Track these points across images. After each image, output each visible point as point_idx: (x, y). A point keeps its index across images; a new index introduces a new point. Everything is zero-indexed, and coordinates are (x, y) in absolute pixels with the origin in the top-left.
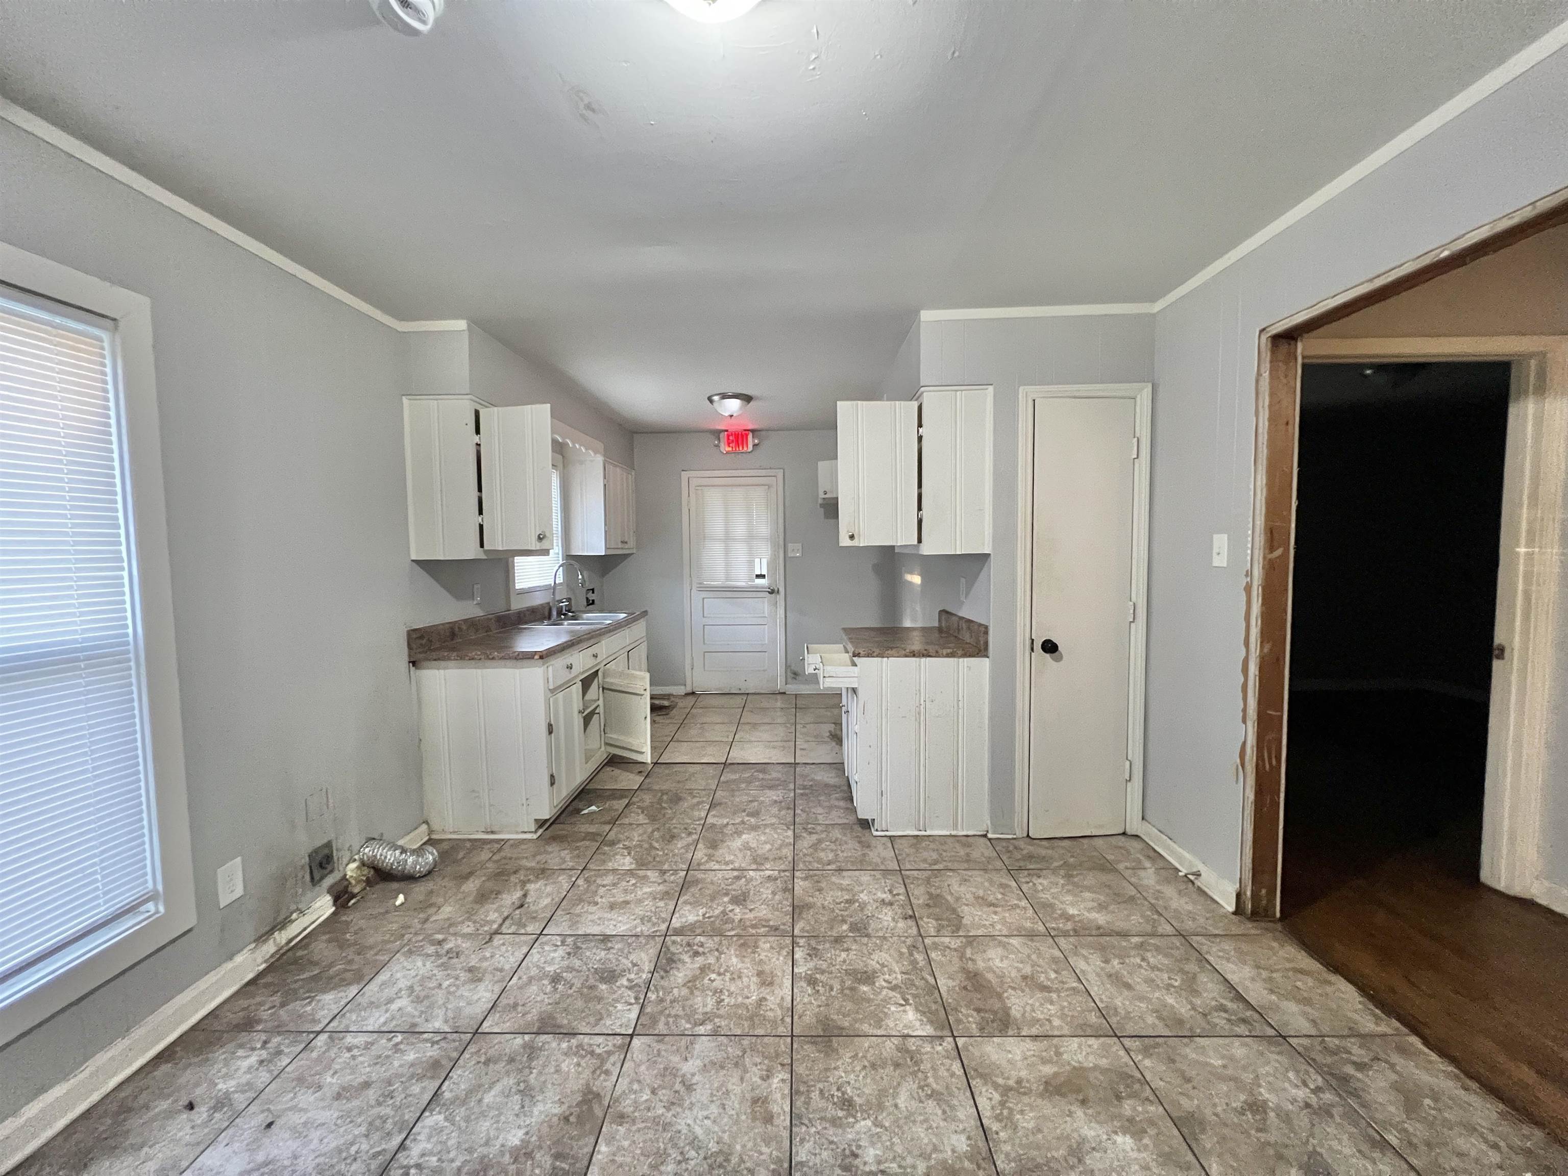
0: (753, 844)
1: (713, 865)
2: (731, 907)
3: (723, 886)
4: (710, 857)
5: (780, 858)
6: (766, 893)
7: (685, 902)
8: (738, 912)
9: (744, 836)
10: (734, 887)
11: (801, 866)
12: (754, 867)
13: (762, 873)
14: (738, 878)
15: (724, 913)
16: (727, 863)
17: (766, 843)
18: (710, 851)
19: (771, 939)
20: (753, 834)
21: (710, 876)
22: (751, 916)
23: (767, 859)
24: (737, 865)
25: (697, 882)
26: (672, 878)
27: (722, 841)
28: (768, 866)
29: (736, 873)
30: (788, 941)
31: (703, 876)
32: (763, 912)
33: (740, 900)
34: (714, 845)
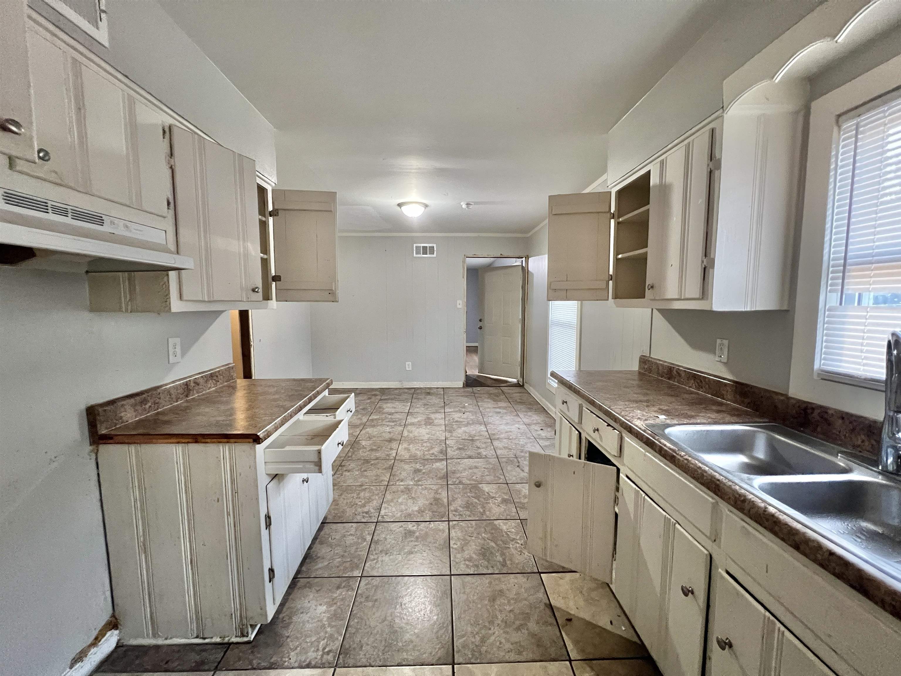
0: (410, 502)
1: (435, 487)
2: (421, 468)
3: (427, 477)
4: (436, 492)
5: (394, 492)
6: (404, 474)
7: (442, 469)
8: (418, 466)
9: (416, 508)
10: (420, 476)
11: (382, 487)
12: (410, 487)
13: (405, 483)
14: (419, 481)
15: (424, 466)
16: (426, 488)
17: (401, 504)
18: (438, 496)
19: (404, 458)
20: (410, 511)
21: (435, 481)
22: (413, 465)
23: (402, 492)
24: (420, 487)
25: (441, 478)
26: (455, 480)
27: (431, 504)
28: (402, 487)
29: (420, 483)
30: (397, 458)
31: (438, 481)
32: (406, 467)
33: (417, 471)
34: (437, 500)
